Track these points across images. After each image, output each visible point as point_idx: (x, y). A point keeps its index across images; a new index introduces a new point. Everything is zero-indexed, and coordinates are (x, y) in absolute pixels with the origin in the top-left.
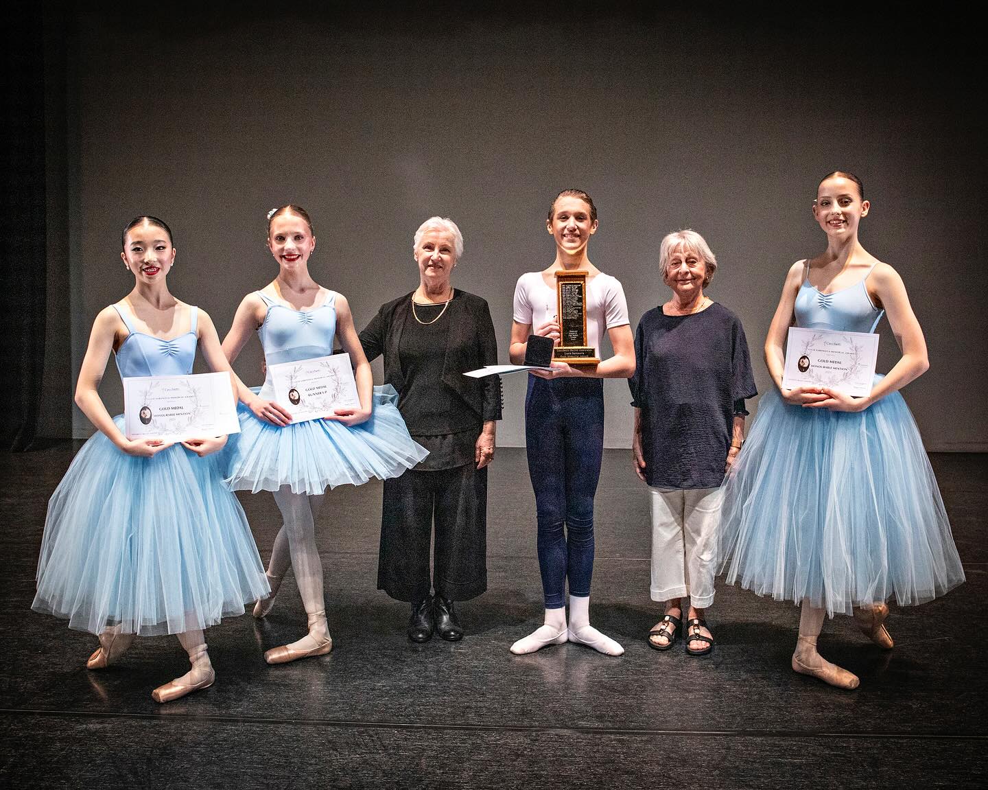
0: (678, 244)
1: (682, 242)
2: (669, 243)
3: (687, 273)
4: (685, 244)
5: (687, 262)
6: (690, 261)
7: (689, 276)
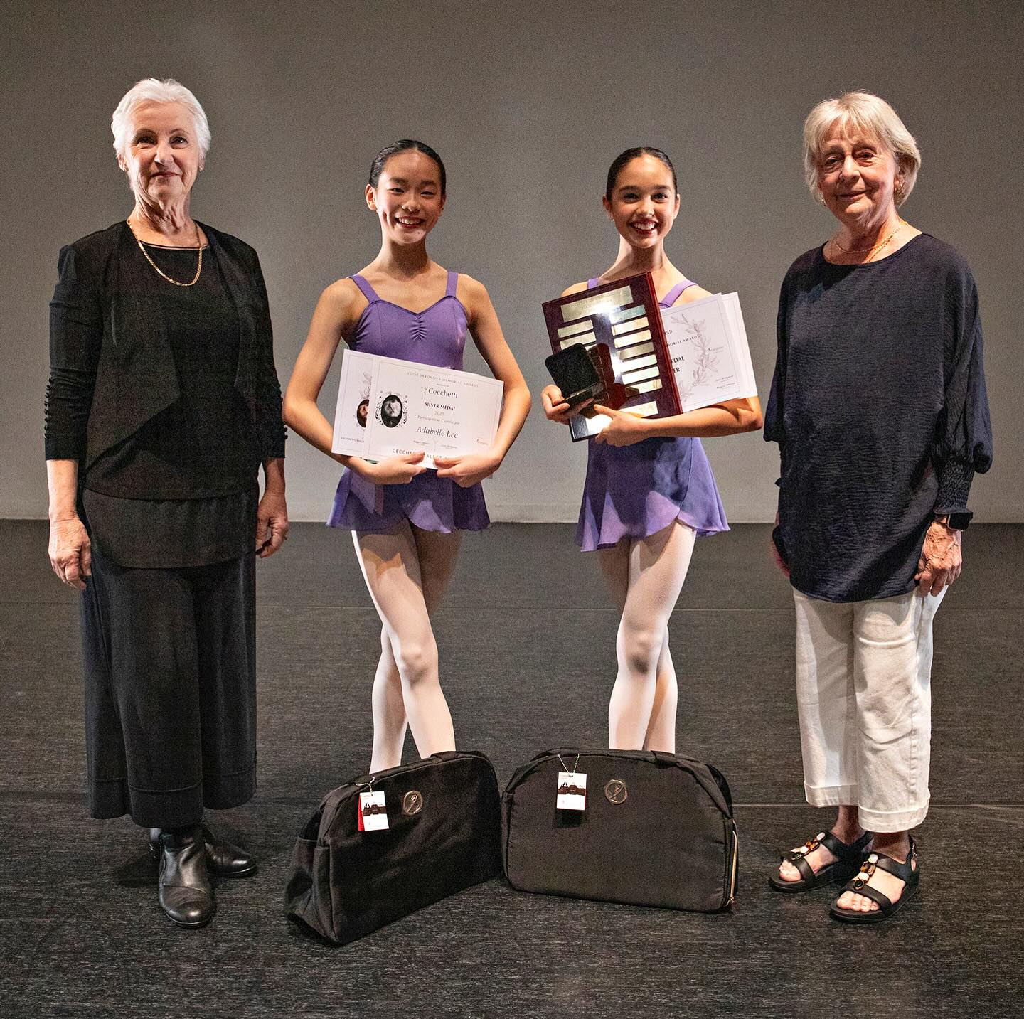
0: (836, 122)
1: (844, 116)
2: (819, 120)
3: (855, 179)
4: (849, 120)
5: (854, 156)
6: (863, 153)
7: (860, 184)
